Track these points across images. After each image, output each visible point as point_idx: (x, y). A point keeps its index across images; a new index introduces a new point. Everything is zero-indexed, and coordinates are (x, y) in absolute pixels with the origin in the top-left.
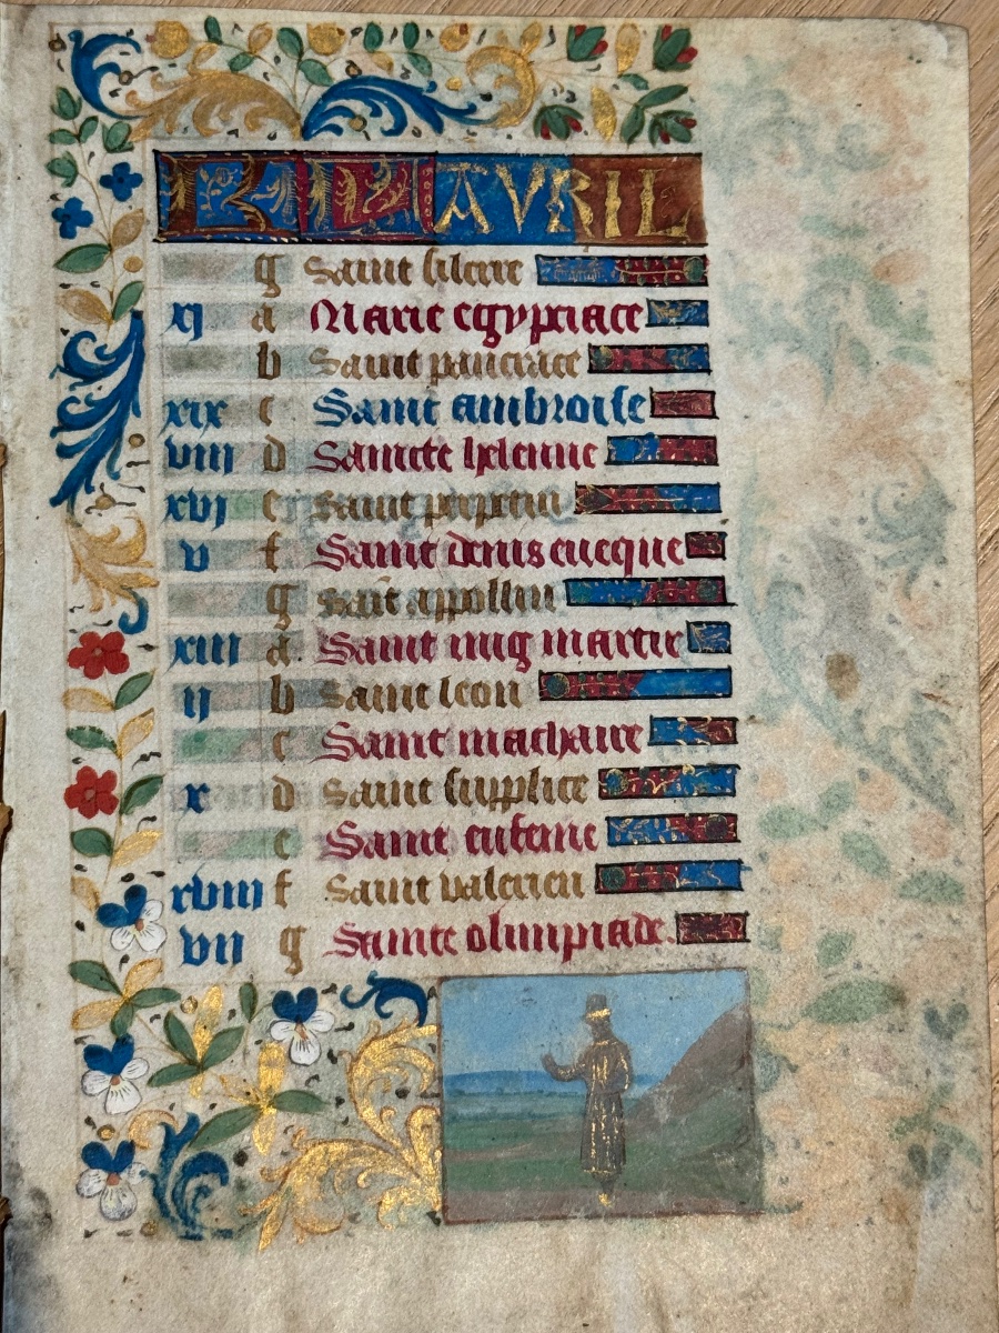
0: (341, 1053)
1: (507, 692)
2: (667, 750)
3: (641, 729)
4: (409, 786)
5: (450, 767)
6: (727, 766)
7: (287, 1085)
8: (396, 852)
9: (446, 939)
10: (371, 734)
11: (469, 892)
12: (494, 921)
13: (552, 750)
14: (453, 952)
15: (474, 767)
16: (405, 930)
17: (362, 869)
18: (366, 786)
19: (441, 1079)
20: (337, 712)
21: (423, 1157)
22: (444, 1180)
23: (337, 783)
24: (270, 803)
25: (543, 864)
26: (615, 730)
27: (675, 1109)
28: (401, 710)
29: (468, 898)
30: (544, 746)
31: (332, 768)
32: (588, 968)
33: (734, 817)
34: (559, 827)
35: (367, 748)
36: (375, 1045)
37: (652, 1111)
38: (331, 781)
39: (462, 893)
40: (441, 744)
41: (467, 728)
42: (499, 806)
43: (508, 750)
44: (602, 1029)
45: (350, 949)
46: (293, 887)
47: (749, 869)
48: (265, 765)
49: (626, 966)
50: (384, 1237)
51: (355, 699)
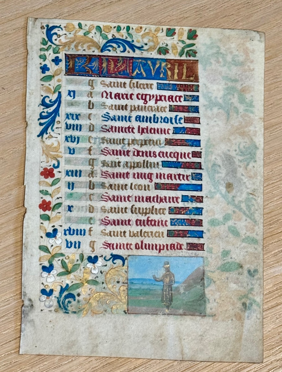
0: (103, 272)
1: (147, 187)
2: (186, 203)
3: (179, 198)
4: (122, 209)
5: (132, 205)
6: (200, 208)
7: (90, 278)
8: (118, 224)
9: (130, 246)
10: (113, 195)
11: (136, 235)
12: (142, 242)
13: (157, 202)
14: (131, 249)
15: (138, 205)
16: (120, 243)
17: (110, 228)
18: (111, 208)
19: (128, 279)
20: (105, 190)
21: (123, 298)
22: (128, 303)
23: (105, 207)
24: (88, 211)
25: (155, 229)
26: (173, 198)
27: (185, 290)
28: (121, 190)
29: (135, 236)
30: (155, 200)
31: (103, 203)
32: (165, 255)
33: (202, 220)
34: (158, 220)
35: (112, 199)
36: (112, 270)
37: (179, 290)
38: (103, 206)
39: (134, 235)
40: (130, 199)
41: (137, 195)
42: (144, 214)
43: (147, 201)
44: (168, 270)
45: (107, 247)
46: (93, 231)
47: (205, 233)
48: (87, 202)
49: (174, 255)
50: (113, 316)
51: (109, 187)
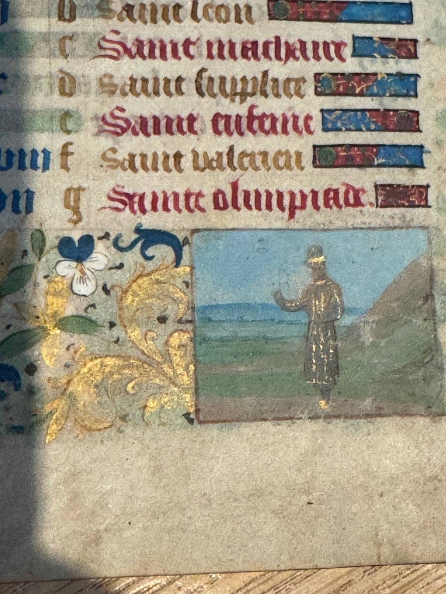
0: (113, 287)
1: (243, 13)
2: (366, 61)
3: (345, 45)
4: (167, 81)
5: (199, 68)
6: (410, 75)
7: (70, 311)
8: (157, 132)
9: (197, 200)
10: (137, 40)
11: (214, 164)
12: (235, 186)
13: (278, 57)
14: (202, 210)
15: (218, 68)
16: (165, 193)
17: (131, 144)
18: (133, 80)
19: (193, 308)
20: (110, 22)
21: (180, 371)
22: (196, 390)
23: (111, 77)
24: (57, 89)
25: (273, 143)
26: (326, 45)
27: (378, 335)
28: (161, 22)
29: (213, 169)
30: (272, 53)
31: (106, 65)
32: (309, 224)
33: (417, 113)
34: (284, 115)
35: (134, 50)
36: (140, 281)
37: (359, 336)
38: (105, 75)
39: (209, 165)
40: (192, 50)
41: (212, 38)
42: (238, 98)
43: (245, 55)
44: (320, 272)
45: (121, 206)
46: (75, 156)
47: (429, 152)
48: (52, 60)
49: (339, 224)
50: (149, 434)
51: (125, 13)
